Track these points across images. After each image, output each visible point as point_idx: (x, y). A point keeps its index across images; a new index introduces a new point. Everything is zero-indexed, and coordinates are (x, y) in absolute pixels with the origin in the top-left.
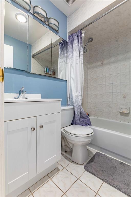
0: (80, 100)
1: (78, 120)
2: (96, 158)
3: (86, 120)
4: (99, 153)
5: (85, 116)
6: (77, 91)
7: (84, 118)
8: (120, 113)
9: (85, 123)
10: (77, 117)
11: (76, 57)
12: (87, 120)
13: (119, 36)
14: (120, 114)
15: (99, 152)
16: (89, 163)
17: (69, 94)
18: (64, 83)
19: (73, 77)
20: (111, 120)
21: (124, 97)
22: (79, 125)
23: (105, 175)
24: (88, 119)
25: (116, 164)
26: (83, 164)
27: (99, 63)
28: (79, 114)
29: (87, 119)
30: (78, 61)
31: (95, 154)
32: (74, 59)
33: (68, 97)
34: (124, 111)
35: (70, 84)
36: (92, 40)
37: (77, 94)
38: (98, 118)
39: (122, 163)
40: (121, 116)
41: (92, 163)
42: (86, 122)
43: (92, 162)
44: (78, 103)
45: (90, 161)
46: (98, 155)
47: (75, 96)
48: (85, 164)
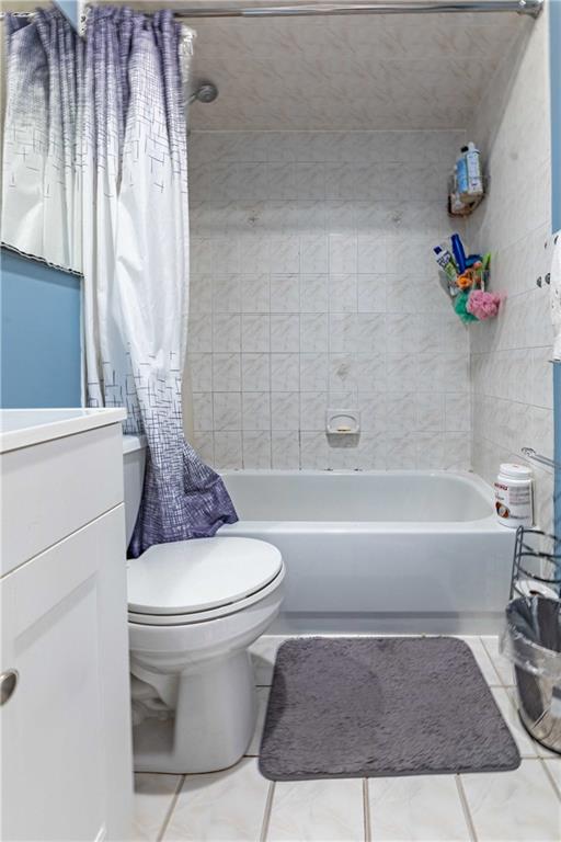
0: (177, 398)
1: (180, 512)
2: (288, 679)
3: (211, 498)
4: (291, 642)
5: (204, 479)
6: (158, 347)
7: (198, 490)
8: (328, 435)
9: (206, 513)
10: (172, 499)
11: (151, 143)
12: (215, 498)
13: (316, 129)
14: (329, 440)
15: (290, 637)
16: (274, 727)
17: (100, 363)
18: (63, 291)
19: (133, 258)
20: (295, 472)
21: (340, 373)
22: (185, 542)
23: (356, 739)
24: (218, 489)
25: (368, 661)
26: (245, 756)
27: (239, 216)
28: (179, 478)
29: (214, 493)
30: (163, 172)
31: (278, 660)
32: (142, 155)
33: (94, 377)
34: (345, 425)
35: (102, 297)
36: (214, 95)
37: (158, 364)
38: (241, 472)
39: (383, 645)
40: (331, 449)
41: (287, 717)
42: (210, 508)
43: (281, 710)
44: (171, 414)
45: (269, 713)
46: (293, 659)
47: (153, 374)
48: (255, 750)
